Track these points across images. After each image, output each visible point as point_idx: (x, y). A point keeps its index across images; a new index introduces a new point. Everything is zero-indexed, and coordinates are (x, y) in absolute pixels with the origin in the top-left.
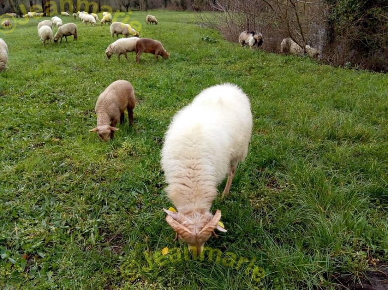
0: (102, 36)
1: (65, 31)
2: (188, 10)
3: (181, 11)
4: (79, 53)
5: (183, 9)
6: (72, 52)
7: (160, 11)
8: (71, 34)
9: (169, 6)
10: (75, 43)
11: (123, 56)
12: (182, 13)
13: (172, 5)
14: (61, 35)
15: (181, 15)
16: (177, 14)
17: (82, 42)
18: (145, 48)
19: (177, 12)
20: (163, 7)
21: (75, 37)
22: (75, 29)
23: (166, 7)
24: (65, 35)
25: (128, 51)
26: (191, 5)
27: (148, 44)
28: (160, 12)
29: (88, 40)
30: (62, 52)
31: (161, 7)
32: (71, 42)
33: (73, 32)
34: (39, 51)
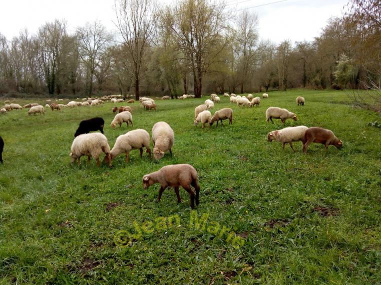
0: (255, 119)
1: (221, 115)
2: (327, 88)
3: (321, 90)
4: (237, 138)
5: (323, 87)
6: (230, 136)
7: (299, 90)
8: (227, 118)
9: (308, 85)
10: (231, 127)
11: (288, 146)
12: (322, 91)
13: (311, 84)
14: (218, 119)
15: (322, 94)
16: (318, 93)
17: (237, 126)
18: (314, 138)
19: (317, 91)
20: (302, 86)
21: (231, 120)
22: (231, 113)
23: (304, 86)
24: (221, 119)
25: (293, 140)
26: (332, 84)
27: (319, 134)
28: (299, 92)
29: (242, 124)
30: (220, 136)
31: (299, 86)
32: (227, 125)
33: (229, 116)
34: (199, 134)
